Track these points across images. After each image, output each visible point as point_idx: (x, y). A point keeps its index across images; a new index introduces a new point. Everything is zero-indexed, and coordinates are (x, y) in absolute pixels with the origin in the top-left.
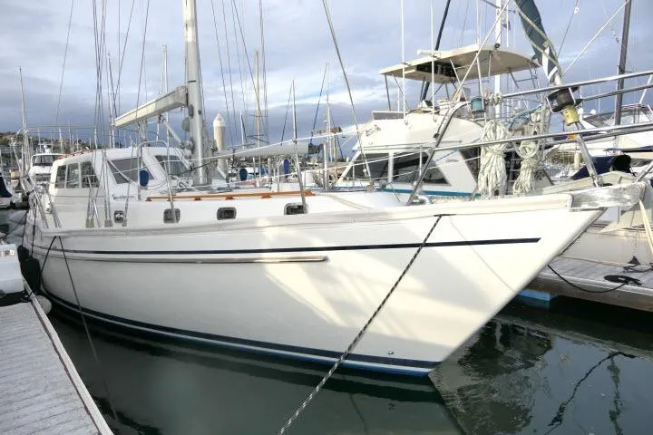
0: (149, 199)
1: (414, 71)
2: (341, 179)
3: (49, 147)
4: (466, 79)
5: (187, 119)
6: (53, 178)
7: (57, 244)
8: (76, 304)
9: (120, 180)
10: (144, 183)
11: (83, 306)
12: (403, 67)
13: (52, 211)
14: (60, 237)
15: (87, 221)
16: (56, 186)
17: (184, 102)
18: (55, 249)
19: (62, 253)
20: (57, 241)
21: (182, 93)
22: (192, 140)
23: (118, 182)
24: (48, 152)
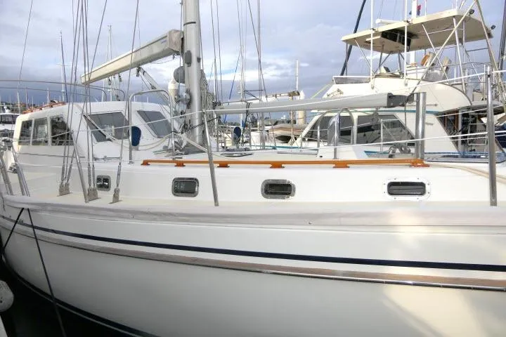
0: (146, 163)
1: (379, 37)
2: (299, 139)
3: (8, 108)
4: (447, 44)
5: (181, 68)
6: (17, 135)
7: (25, 217)
8: (49, 292)
9: (101, 137)
10: (135, 142)
11: (58, 298)
12: (372, 32)
13: (16, 170)
14: (28, 210)
15: (61, 186)
16: (20, 143)
17: (178, 48)
18: (22, 223)
19: (31, 230)
20: (25, 213)
21: (176, 37)
22: (188, 92)
23: (99, 140)
24: (7, 112)
